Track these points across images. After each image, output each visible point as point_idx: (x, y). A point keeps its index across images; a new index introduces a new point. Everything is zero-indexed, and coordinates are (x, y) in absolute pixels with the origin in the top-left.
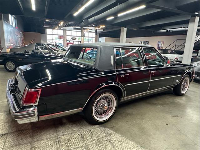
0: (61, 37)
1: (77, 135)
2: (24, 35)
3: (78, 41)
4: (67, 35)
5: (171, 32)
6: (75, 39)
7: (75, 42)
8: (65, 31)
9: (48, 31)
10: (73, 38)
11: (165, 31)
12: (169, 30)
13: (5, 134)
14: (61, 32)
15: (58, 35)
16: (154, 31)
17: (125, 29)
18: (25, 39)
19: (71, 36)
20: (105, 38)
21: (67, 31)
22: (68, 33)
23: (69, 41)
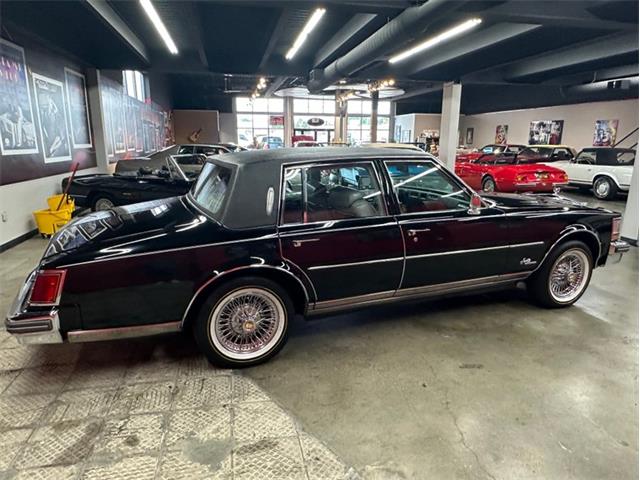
0: (276, 119)
1: (165, 388)
2: (173, 120)
3: (329, 131)
4: (295, 111)
5: (623, 87)
6: (321, 122)
7: (318, 132)
8: (289, 100)
9: (241, 103)
10: (313, 121)
11: (605, 84)
12: (619, 83)
13: (16, 371)
14: (276, 105)
15: (268, 113)
16: (569, 86)
17: (458, 89)
18: (176, 130)
19: (308, 114)
20: (413, 115)
21: (295, 101)
22: (299, 106)
23: (302, 131)
